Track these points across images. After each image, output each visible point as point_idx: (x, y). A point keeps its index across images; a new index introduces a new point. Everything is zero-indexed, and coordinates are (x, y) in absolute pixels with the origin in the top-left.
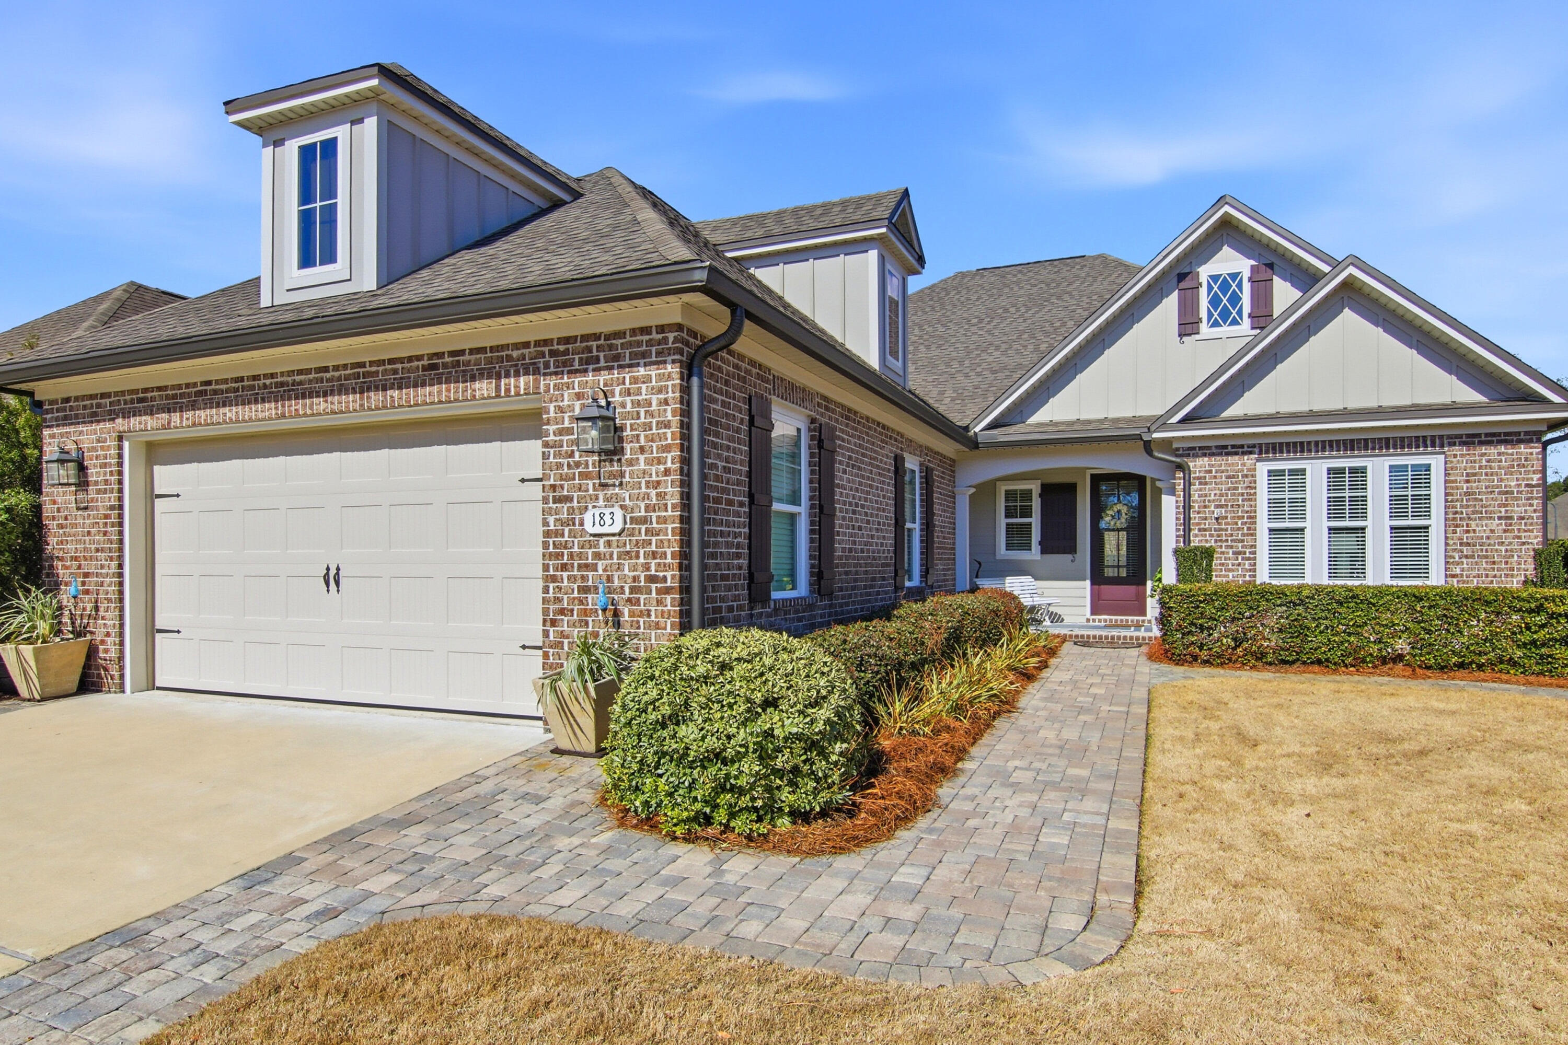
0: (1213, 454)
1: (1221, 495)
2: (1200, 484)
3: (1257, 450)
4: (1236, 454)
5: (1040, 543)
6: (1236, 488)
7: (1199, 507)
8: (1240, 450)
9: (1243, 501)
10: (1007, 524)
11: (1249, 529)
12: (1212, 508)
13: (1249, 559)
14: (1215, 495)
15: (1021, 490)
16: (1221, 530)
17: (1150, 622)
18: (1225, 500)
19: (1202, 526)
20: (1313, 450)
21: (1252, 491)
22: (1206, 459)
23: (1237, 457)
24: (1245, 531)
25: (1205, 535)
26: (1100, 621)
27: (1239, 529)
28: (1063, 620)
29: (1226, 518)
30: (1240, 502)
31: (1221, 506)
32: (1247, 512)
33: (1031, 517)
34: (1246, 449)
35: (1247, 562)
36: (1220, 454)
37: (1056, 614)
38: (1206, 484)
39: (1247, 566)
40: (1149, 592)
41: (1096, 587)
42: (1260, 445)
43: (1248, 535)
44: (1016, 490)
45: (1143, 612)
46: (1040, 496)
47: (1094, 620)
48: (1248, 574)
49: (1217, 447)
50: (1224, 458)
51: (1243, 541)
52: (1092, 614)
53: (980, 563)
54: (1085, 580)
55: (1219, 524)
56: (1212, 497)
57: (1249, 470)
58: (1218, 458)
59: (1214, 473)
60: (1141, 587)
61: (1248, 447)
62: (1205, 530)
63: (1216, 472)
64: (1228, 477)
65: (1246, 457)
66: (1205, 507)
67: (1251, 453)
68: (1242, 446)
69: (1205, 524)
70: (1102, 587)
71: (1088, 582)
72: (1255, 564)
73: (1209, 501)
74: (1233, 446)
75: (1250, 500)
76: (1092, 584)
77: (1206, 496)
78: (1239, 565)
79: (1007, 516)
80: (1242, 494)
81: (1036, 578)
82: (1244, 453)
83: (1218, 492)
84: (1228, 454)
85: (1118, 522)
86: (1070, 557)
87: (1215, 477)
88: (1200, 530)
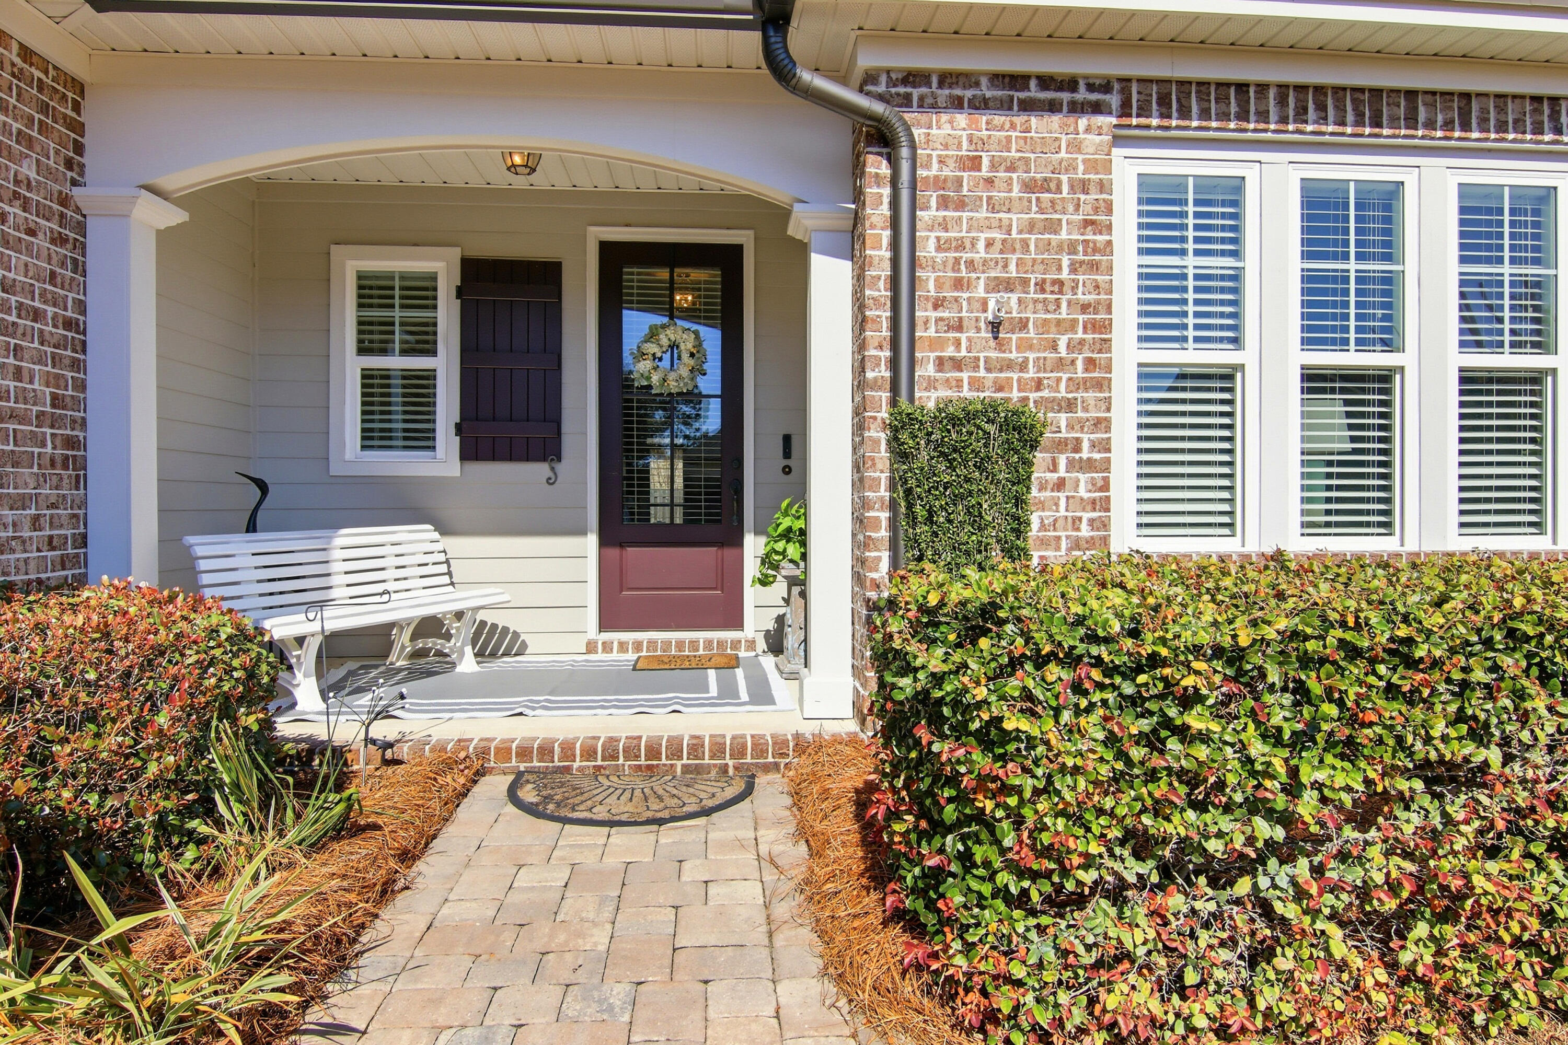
0: (981, 105)
1: (1007, 247)
2: (944, 203)
3: (1114, 100)
4: (1053, 107)
5: (459, 429)
6: (1053, 227)
7: (939, 286)
8: (1065, 96)
9: (1073, 270)
10: (367, 375)
11: (1090, 363)
12: (980, 292)
13: (1088, 465)
14: (989, 244)
15: (404, 277)
16: (1009, 365)
17: (751, 644)
18: (1020, 263)
19: (950, 352)
20: (1273, 115)
21: (1101, 238)
22: (961, 119)
23: (1055, 120)
24: (1080, 373)
25: (959, 383)
26: (623, 647)
27: (1060, 364)
28: (524, 645)
29: (1023, 325)
30: (1065, 275)
31: (1008, 285)
32: (1085, 308)
33: (433, 353)
34: (1082, 94)
35: (1083, 477)
36: (1005, 106)
37: (505, 630)
38: (961, 205)
39: (1083, 492)
40: (751, 568)
41: (614, 552)
42: (1125, 81)
43: (1085, 385)
44: (390, 276)
45: (736, 622)
46: (460, 292)
47: (607, 647)
48: (1086, 516)
49: (998, 79)
50: (1019, 120)
51: (1070, 405)
52: (605, 624)
53: (263, 486)
54: (582, 532)
55: (1001, 345)
56: (981, 253)
57: (1091, 166)
58: (998, 119)
59: (985, 172)
60: (728, 552)
61: (1091, 88)
62: (958, 365)
63: (993, 167)
64: (1029, 187)
65: (1083, 122)
66: (958, 284)
67: (1097, 108)
68: (1071, 84)
69: (958, 343)
70: (632, 552)
71: (592, 541)
72: (1105, 487)
73: (970, 264)
74: (1046, 82)
75: (1094, 267)
76: (605, 541)
77: (961, 247)
78: (1060, 485)
79: (362, 351)
80: (1072, 248)
81: (444, 530)
82: (1077, 108)
83: (998, 235)
84: (1028, 106)
85: (672, 376)
86: (541, 469)
87: (990, 181)
88: (940, 363)
